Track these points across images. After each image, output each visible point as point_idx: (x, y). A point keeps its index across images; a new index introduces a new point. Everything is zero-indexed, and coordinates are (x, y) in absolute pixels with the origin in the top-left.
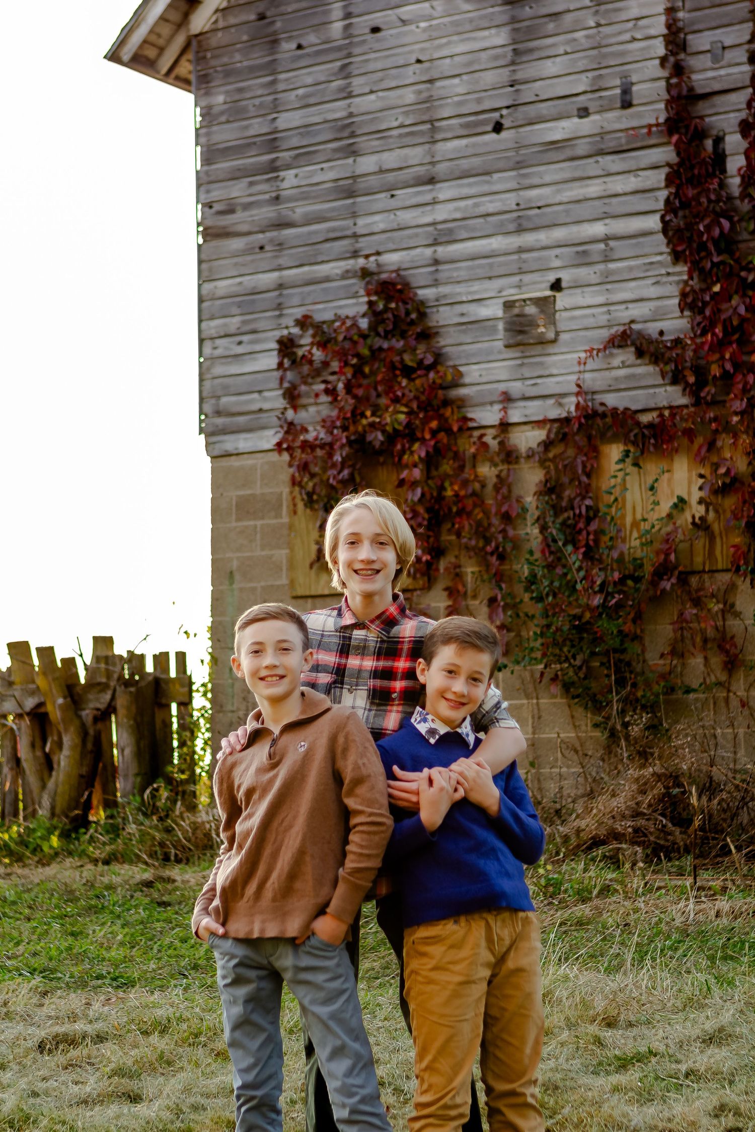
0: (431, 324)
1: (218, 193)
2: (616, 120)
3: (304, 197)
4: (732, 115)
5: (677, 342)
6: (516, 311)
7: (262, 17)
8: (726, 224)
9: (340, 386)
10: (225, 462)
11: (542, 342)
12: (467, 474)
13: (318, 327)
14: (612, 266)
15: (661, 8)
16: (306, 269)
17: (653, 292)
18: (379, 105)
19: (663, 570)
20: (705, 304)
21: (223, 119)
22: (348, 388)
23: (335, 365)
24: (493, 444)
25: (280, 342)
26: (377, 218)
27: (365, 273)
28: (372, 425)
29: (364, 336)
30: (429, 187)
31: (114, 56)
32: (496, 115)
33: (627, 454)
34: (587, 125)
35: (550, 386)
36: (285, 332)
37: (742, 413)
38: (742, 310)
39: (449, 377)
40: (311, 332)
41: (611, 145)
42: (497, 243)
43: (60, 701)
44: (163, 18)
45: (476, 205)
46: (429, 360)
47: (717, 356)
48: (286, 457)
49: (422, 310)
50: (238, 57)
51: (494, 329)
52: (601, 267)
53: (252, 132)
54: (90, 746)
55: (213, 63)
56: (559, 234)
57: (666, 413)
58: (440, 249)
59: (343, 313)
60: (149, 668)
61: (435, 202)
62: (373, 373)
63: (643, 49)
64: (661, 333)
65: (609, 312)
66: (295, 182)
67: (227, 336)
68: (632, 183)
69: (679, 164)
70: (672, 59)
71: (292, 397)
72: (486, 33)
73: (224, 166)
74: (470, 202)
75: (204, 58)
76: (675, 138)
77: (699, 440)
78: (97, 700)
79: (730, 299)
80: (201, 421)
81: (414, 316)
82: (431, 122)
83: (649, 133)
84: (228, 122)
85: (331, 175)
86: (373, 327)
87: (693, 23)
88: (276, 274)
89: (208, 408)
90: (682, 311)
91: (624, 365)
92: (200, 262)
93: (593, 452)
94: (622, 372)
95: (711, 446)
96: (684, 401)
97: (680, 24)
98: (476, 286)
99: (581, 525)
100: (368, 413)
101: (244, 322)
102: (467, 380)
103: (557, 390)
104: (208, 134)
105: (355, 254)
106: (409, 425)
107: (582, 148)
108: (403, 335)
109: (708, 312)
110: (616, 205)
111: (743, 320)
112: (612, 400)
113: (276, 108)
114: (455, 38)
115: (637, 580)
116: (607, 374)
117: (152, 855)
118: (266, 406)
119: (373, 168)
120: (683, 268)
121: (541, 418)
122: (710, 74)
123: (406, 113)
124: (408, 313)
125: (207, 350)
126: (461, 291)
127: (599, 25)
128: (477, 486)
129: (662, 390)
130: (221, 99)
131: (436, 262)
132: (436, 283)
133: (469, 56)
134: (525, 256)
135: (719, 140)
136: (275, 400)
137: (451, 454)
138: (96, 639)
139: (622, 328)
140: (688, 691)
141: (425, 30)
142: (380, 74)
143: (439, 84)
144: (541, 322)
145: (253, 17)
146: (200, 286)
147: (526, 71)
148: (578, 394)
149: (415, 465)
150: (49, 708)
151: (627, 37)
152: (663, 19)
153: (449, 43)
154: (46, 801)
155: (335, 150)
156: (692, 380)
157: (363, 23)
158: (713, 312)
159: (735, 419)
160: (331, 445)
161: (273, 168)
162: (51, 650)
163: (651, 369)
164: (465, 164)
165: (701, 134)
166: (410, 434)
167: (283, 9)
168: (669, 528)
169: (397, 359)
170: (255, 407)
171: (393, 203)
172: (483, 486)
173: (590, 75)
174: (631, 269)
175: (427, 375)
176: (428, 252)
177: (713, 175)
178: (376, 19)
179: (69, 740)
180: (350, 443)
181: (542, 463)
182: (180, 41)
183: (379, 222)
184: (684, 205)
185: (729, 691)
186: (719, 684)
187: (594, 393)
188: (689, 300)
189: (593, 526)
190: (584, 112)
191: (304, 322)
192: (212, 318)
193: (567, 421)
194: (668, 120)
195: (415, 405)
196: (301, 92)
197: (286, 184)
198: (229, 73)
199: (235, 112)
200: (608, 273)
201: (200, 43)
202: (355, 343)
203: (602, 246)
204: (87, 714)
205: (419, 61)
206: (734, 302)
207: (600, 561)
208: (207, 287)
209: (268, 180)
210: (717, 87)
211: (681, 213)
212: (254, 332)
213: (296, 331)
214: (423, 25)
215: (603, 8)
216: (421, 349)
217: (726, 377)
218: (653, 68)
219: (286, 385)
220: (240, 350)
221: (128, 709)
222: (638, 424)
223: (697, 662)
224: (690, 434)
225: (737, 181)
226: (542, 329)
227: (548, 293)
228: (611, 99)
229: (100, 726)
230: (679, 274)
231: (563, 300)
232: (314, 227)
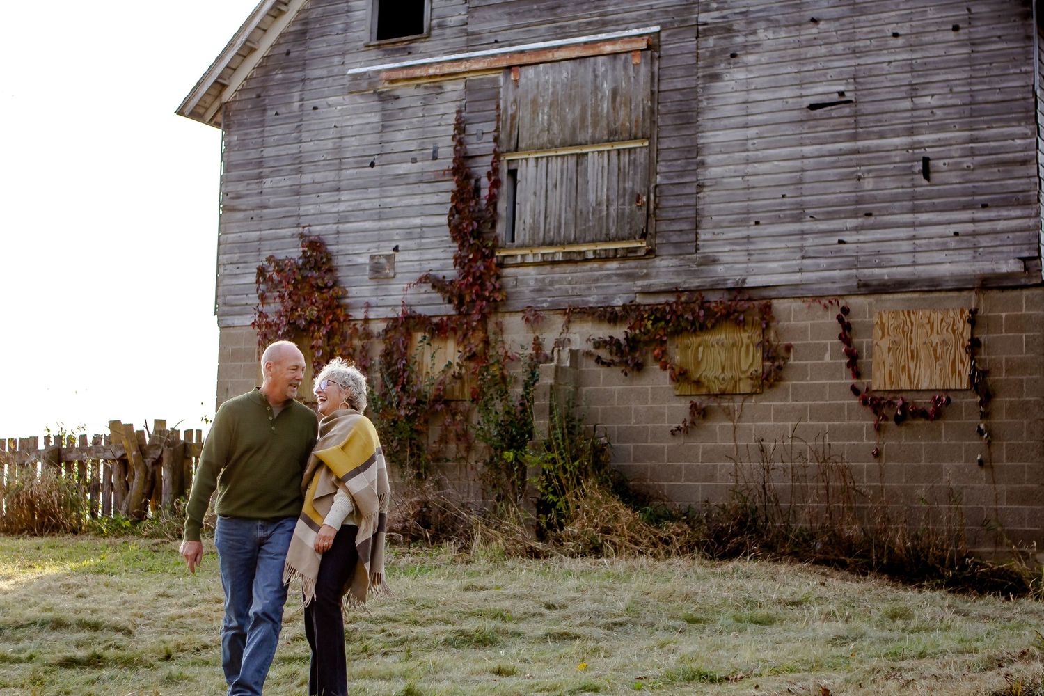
0: (334, 264)
1: (231, 188)
2: (430, 166)
3: (275, 193)
4: (485, 168)
5: (452, 282)
6: (376, 261)
7: (259, 96)
8: (475, 224)
9: (286, 294)
10: (227, 331)
11: (387, 278)
12: (347, 344)
13: (277, 263)
14: (423, 241)
15: (454, 110)
16: (273, 231)
17: (442, 256)
18: (315, 148)
19: (438, 399)
20: (465, 264)
21: (236, 149)
22: (290, 295)
23: (284, 284)
24: (361, 329)
25: (258, 269)
26: (310, 207)
27: (302, 236)
28: (300, 316)
29: (300, 269)
30: (337, 193)
31: (180, 112)
32: (371, 159)
33: (424, 338)
34: (415, 167)
35: (390, 300)
36: (261, 264)
37: (479, 321)
38: (482, 268)
39: (340, 293)
40: (273, 264)
41: (426, 178)
42: (368, 225)
43: (134, 453)
44: (207, 93)
45: (359, 204)
46: (330, 284)
47: (469, 291)
48: (257, 329)
49: (329, 257)
50: (245, 117)
51: (364, 270)
52: (418, 241)
53: (250, 157)
54: (149, 478)
55: (233, 118)
56: (399, 222)
57: (445, 319)
58: (340, 226)
59: (290, 256)
60: (182, 437)
61: (339, 201)
62: (303, 288)
63: (445, 130)
64: (444, 277)
65: (420, 264)
66: (271, 185)
67: (231, 264)
68: (435, 199)
69: (458, 191)
70: (458, 137)
71: (262, 298)
72: (369, 115)
73: (235, 173)
74: (357, 202)
75: (228, 115)
76: (456, 178)
77: (460, 333)
78: (154, 453)
79: (476, 262)
80: (216, 308)
81: (324, 260)
82: (340, 159)
83: (444, 174)
84: (239, 150)
85: (289, 183)
86: (304, 264)
87: (469, 119)
88: (258, 233)
89: (220, 301)
90: (455, 266)
91: (426, 292)
92: (220, 224)
93: (409, 335)
94: (425, 296)
95: (465, 336)
96: (453, 312)
97: (463, 119)
98: (357, 247)
99: (401, 373)
100: (299, 309)
101: (241, 257)
102: (349, 295)
103: (394, 303)
104: (228, 156)
105: (298, 225)
106: (318, 317)
107: (412, 179)
108: (319, 269)
109: (466, 269)
110: (428, 210)
111: (482, 274)
112: (419, 310)
113: (263, 145)
114: (354, 116)
115: (424, 403)
116: (418, 296)
117: (173, 535)
118: (249, 302)
119: (310, 181)
120: (456, 245)
121: (384, 317)
122: (476, 146)
123: (328, 154)
124: (322, 258)
125: (221, 270)
126: (349, 248)
127: (424, 116)
128: (351, 350)
129: (443, 306)
130: (235, 138)
131: (338, 232)
132: (337, 243)
133: (361, 127)
134: (381, 232)
135: (477, 180)
136: (254, 299)
137: (339, 333)
138: (157, 421)
139: (425, 273)
140: (448, 460)
141: (340, 111)
142: (316, 132)
143: (345, 139)
144: (387, 267)
145: (254, 96)
146: (219, 237)
147: (387, 137)
148: (402, 306)
149: (320, 338)
150: (129, 457)
151: (437, 123)
152: (455, 115)
153: (351, 118)
154: (124, 507)
155: (291, 170)
156: (456, 302)
157: (309, 104)
158: (468, 269)
159: (475, 323)
160: (279, 324)
161: (260, 176)
162: (131, 425)
163: (439, 295)
164: (355, 182)
165: (468, 177)
166: (318, 322)
167: (269, 93)
168: (442, 378)
169: (313, 282)
170: (244, 302)
171: (319, 200)
172: (354, 350)
173: (419, 141)
174: (432, 243)
175: (328, 292)
176: (335, 227)
177: (473, 198)
178: (316, 102)
179: (138, 474)
180: (289, 323)
181: (384, 340)
182: (217, 105)
183: (311, 209)
184: (458, 212)
185: (467, 462)
186: (462, 458)
187: (411, 306)
188: (459, 260)
189: (406, 375)
190: (414, 161)
191: (269, 259)
192: (225, 254)
193: (396, 320)
194: (453, 168)
195: (321, 306)
196: (276, 137)
197: (266, 186)
198: (241, 124)
199: (243, 145)
200: (421, 244)
201: (226, 108)
202: (294, 272)
203: (419, 230)
204: (149, 461)
205: (335, 127)
206: (478, 264)
207: (408, 392)
208: (223, 237)
209: (257, 183)
210: (479, 154)
211: (456, 216)
212: (245, 262)
213: (266, 263)
214: (339, 108)
215: (427, 107)
216: (327, 277)
217: (473, 301)
218: (448, 141)
219: (260, 291)
220: (238, 271)
221: (169, 458)
222: (431, 323)
223: (452, 446)
224: (454, 330)
225: (485, 202)
226: (388, 271)
227: (392, 252)
228: (428, 154)
229: (155, 467)
230: (455, 247)
231: (399, 257)
232: (279, 210)
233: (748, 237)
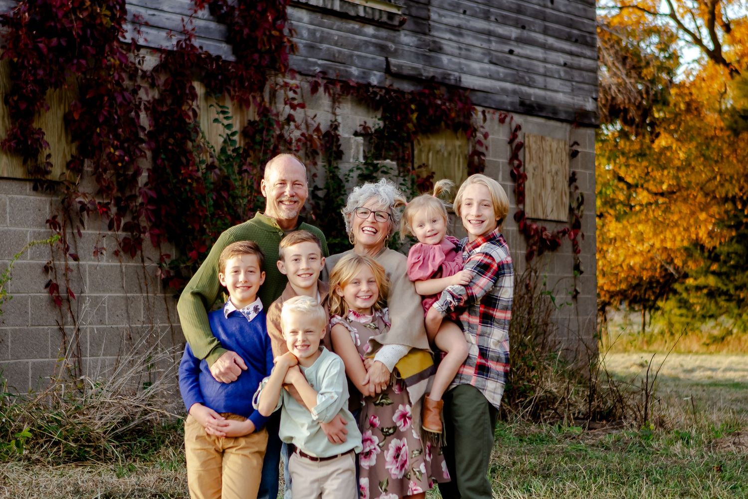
35: (162, 19)
91: (204, 17)
233: (459, 27)
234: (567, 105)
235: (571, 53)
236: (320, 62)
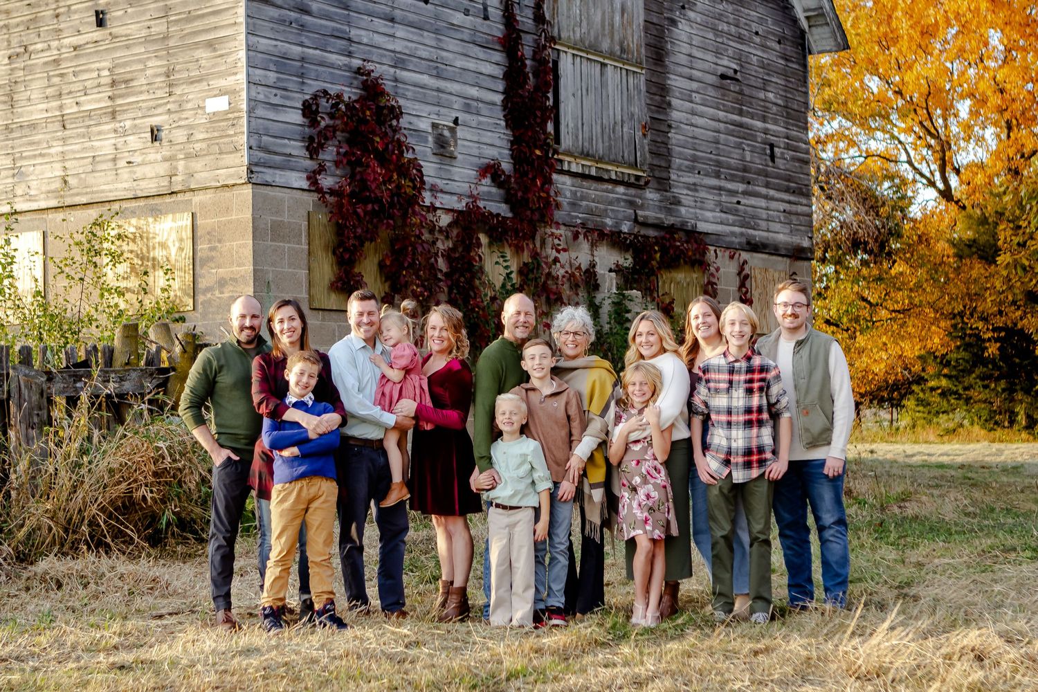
2: (481, 25)
4: (528, 48)
6: (439, 131)
10: (263, 190)
11: (453, 157)
14: (479, 118)
16: (319, 52)
17: (497, 142)
25: (304, 104)
26: (363, 33)
30: (391, 24)
34: (468, 21)
35: (455, 187)
41: (479, 39)
42: (427, 80)
45: (416, 49)
51: (428, 140)
52: (476, 117)
56: (456, 87)
58: (398, 72)
61: (395, 36)
65: (478, 148)
67: (266, 86)
68: (487, 69)
74: (414, 45)
83: (494, 42)
88: (298, 48)
89: (254, 142)
91: (487, 184)
94: (486, 189)
98: (417, 106)
101: (279, 79)
103: (458, 191)
105: (350, 54)
107: (465, 35)
110: (483, 80)
118: (293, 152)
121: (449, 207)
122: (520, 19)
125: (253, 93)
126: (410, 106)
131: (396, 80)
132: (396, 95)
134: (441, 95)
136: (301, 149)
139: (489, 162)
144: (451, 143)
170: (286, 151)
174: (489, 124)
183: (364, 36)
190: (467, 13)
192: (256, 67)
194: (503, 38)
200: (478, 122)
203: (476, 104)
210: (524, 29)
212: (285, 89)
219: (306, 139)
220: (275, 100)
226: (452, 149)
227: (453, 125)
228: (479, 9)
230: (508, 135)
231: (460, 132)
232: (323, 22)
233: (694, 184)
234: (787, 243)
235: (789, 202)
236: (580, 215)
